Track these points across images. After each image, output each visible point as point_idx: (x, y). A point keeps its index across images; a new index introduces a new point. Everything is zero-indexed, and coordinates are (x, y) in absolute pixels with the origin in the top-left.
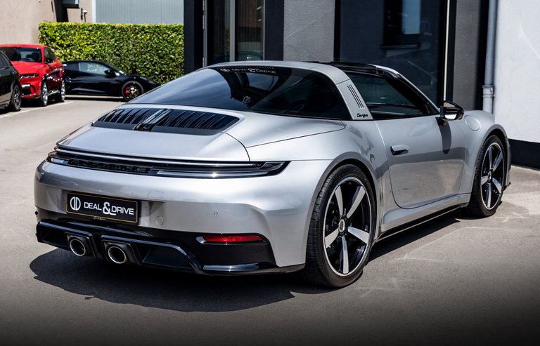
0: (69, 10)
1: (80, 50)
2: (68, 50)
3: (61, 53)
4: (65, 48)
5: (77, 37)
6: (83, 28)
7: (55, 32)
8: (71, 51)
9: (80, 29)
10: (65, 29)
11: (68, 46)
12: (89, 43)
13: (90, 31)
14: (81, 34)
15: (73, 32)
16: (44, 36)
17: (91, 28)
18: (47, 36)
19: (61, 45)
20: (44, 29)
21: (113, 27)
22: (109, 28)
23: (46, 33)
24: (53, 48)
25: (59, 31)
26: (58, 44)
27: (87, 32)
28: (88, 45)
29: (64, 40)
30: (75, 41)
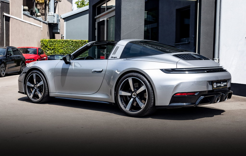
0: (56, 35)
1: (58, 51)
2: (53, 51)
3: (50, 52)
4: (52, 50)
5: (57, 45)
6: (59, 42)
7: (47, 43)
8: (54, 51)
9: (58, 42)
10: (52, 42)
11: (53, 49)
12: (62, 48)
13: (62, 43)
14: (58, 44)
15: (55, 43)
16: (43, 45)
17: (63, 42)
18: (44, 45)
19: (50, 49)
20: (43, 42)
21: (72, 41)
22: (70, 42)
23: (43, 44)
24: (46, 50)
25: (49, 43)
26: (48, 48)
27: (61, 43)
28: (61, 49)
29: (51, 47)
30: (56, 47)
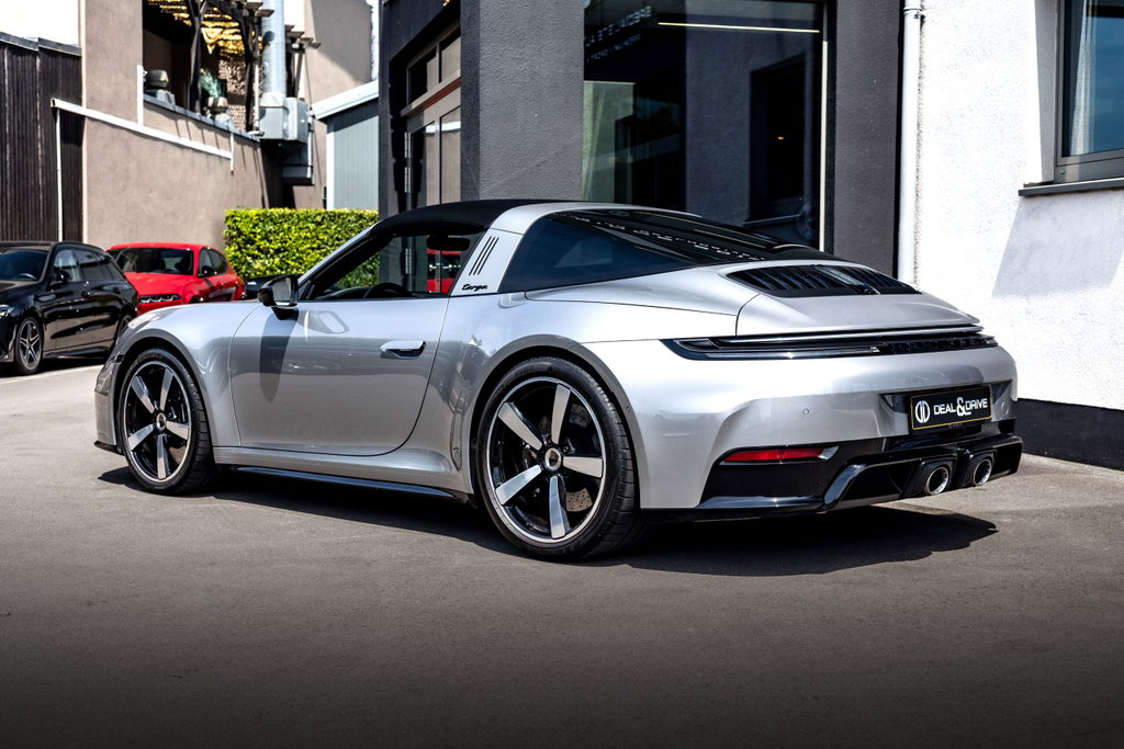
0: (295, 188)
1: (298, 258)
2: (277, 260)
3: (264, 265)
4: (272, 256)
5: (294, 235)
6: (306, 218)
7: (254, 227)
8: (281, 261)
9: (300, 220)
10: (272, 220)
11: (278, 251)
12: (315, 246)
13: (319, 224)
14: (300, 229)
15: (286, 226)
16: (235, 233)
17: (319, 219)
18: (240, 233)
19: (265, 252)
20: (235, 221)
21: (361, 217)
22: (353, 218)
23: (238, 229)
24: (249, 255)
25: (261, 224)
26: (258, 249)
27: (312, 226)
28: (313, 249)
29: (270, 242)
30: (290, 242)
